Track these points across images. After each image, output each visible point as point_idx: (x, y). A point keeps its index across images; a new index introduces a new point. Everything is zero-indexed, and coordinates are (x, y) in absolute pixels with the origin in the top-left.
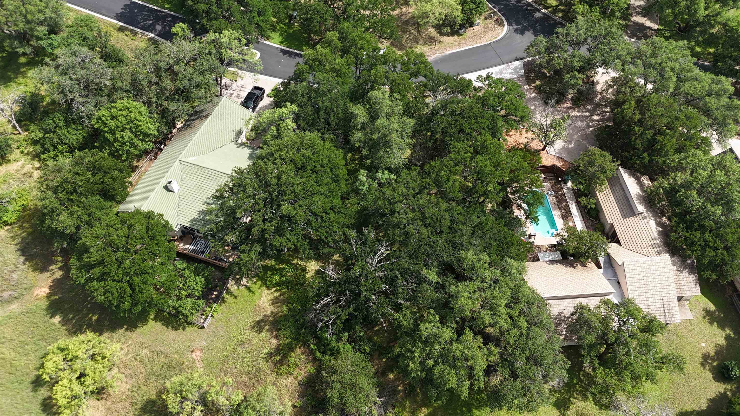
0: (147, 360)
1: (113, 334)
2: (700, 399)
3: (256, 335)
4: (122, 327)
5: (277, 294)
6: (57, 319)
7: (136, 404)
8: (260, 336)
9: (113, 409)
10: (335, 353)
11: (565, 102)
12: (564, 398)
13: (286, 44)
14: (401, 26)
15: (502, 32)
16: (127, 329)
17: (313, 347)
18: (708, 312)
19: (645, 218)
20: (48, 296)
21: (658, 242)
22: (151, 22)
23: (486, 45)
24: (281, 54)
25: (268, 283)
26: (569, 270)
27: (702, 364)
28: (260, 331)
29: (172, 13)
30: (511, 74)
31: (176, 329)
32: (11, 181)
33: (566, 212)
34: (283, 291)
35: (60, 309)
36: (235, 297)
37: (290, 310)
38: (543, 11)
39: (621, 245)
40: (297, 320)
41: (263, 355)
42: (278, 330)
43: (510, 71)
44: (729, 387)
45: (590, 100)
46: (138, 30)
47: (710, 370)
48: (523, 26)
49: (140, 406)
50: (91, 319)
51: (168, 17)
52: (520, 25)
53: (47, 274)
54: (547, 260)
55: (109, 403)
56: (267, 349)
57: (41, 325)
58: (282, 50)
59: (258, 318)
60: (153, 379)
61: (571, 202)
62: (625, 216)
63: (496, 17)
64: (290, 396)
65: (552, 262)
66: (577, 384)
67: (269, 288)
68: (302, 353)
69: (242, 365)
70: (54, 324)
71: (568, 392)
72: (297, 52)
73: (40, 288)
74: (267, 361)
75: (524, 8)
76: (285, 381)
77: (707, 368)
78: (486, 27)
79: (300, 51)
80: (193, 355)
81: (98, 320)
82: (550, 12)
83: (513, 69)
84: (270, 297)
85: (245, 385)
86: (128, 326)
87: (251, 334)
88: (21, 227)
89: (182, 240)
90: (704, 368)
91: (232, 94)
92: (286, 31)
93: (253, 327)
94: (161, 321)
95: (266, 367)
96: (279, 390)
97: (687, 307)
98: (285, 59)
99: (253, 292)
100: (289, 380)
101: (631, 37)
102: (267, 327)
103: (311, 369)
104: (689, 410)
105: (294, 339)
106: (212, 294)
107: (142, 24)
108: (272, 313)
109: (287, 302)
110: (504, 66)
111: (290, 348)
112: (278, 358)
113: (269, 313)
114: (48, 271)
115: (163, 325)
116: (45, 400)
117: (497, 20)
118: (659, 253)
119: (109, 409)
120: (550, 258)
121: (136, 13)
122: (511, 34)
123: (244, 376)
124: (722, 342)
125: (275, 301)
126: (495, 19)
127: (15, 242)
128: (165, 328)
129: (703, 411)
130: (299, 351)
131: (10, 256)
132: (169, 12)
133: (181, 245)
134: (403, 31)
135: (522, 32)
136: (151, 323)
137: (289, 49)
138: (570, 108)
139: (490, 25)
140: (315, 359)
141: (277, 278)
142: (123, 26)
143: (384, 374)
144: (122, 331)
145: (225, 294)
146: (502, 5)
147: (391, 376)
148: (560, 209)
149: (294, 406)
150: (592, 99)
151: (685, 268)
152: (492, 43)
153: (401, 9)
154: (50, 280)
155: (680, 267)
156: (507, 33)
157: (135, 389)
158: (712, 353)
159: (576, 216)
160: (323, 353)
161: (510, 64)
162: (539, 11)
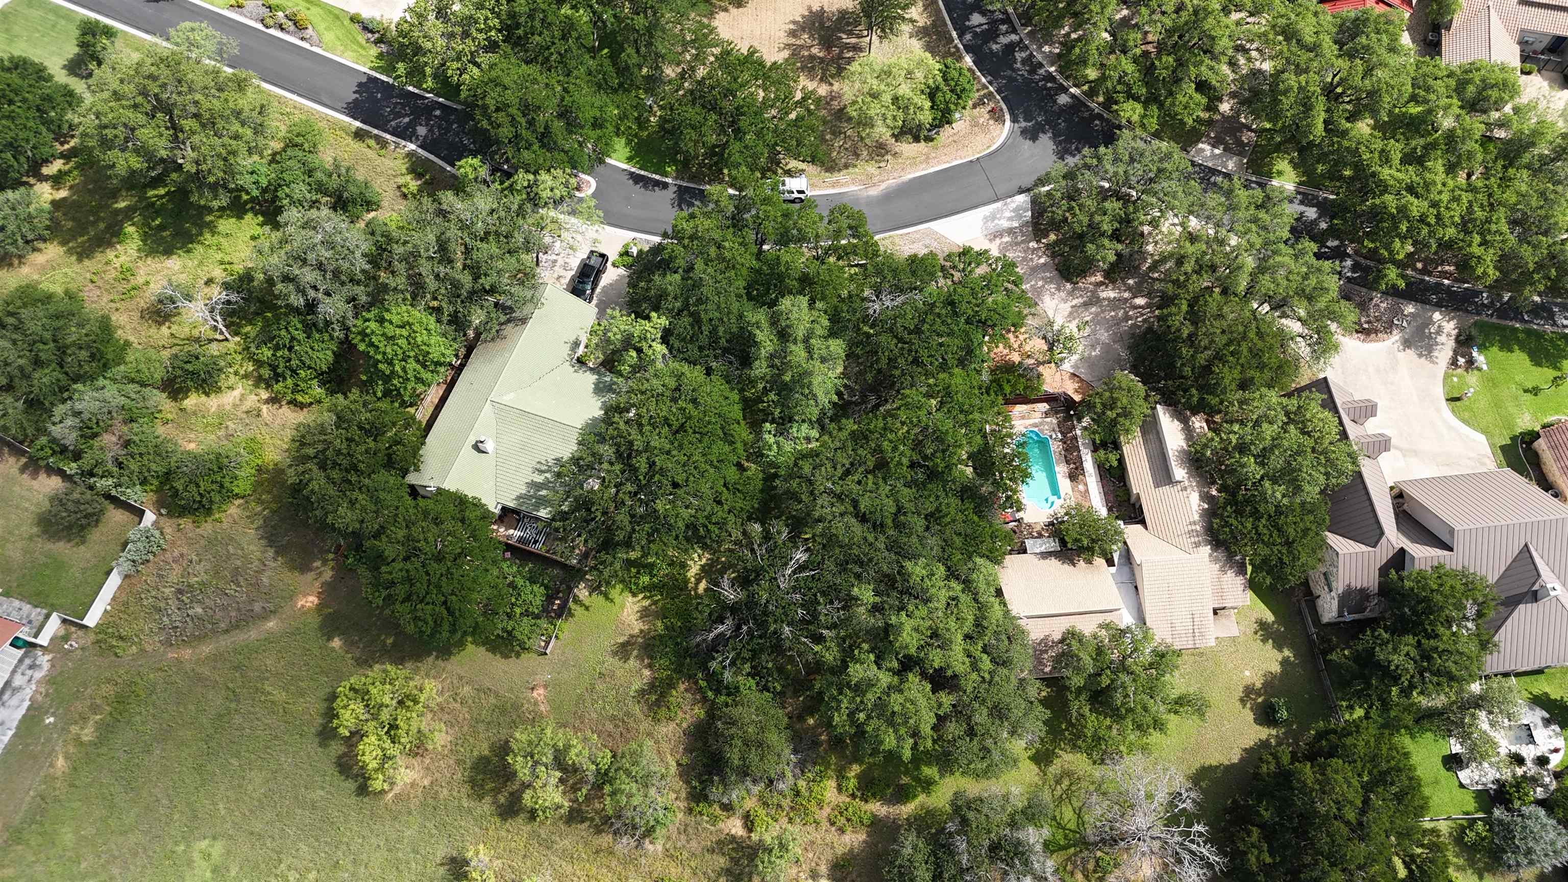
0: (470, 701)
1: (419, 665)
2: (1232, 748)
3: (621, 663)
4: (429, 654)
5: (646, 603)
6: (336, 643)
7: (465, 762)
8: (627, 666)
9: (432, 767)
10: (733, 691)
11: (1093, 274)
12: (1047, 749)
13: (637, 162)
14: (831, 121)
15: (999, 135)
16: (437, 658)
17: (703, 683)
18: (1262, 625)
19: (1185, 489)
20: (320, 608)
21: (1198, 528)
22: (407, 120)
23: (971, 161)
24: (631, 181)
25: (633, 587)
26: (1067, 568)
27: (1242, 700)
28: (626, 659)
29: (441, 100)
30: (1010, 219)
31: (506, 657)
32: (229, 423)
33: (1076, 468)
34: (656, 598)
35: (338, 628)
36: (587, 608)
37: (667, 628)
38: (1073, 90)
39: (1146, 528)
40: (677, 644)
41: (632, 693)
42: (651, 658)
43: (1008, 214)
44: (1274, 732)
45: (1133, 270)
46: (388, 136)
47: (1251, 709)
48: (1037, 123)
49: (469, 764)
50: (384, 642)
51: (434, 109)
52: (1029, 121)
53: (310, 576)
54: (1038, 551)
55: (427, 761)
56: (637, 685)
57: (316, 652)
58: (633, 176)
59: (621, 640)
60: (481, 727)
61: (1086, 451)
62: (1157, 485)
63: (992, 105)
64: (672, 750)
65: (1045, 555)
66: (1067, 729)
67: (634, 595)
68: (686, 690)
69: (604, 708)
70: (333, 650)
71: (1053, 741)
72: (657, 177)
73: (304, 596)
74: (639, 702)
75: (1040, 84)
76: (665, 730)
77: (1248, 705)
78: (975, 124)
79: (662, 175)
80: (535, 694)
81: (394, 645)
82: (1084, 93)
83: (1014, 211)
84: (636, 608)
85: (610, 735)
86: (438, 651)
87: (612, 662)
88: (260, 501)
89: (502, 522)
90: (1244, 706)
91: (555, 261)
92: (636, 135)
93: (615, 654)
94: (484, 644)
95: (637, 710)
96: (657, 742)
97: (1233, 618)
98: (637, 191)
99: (612, 601)
100: (671, 728)
101: (1214, 146)
102: (635, 653)
103: (699, 712)
104: (1215, 763)
105: (674, 670)
106: (553, 604)
107: (393, 123)
108: (641, 631)
109: (663, 615)
110: (999, 205)
111: (670, 684)
112: (654, 698)
113: (637, 631)
114: (311, 570)
115: (487, 650)
116: (340, 757)
117: (992, 111)
118: (1197, 545)
119: (428, 769)
120: (1043, 549)
121: (378, 101)
122: (1015, 139)
123: (607, 723)
124: (1276, 668)
125: (644, 614)
126: (989, 108)
127: (255, 526)
128: (490, 655)
129: (1233, 765)
130: (682, 687)
131: (251, 547)
132: (436, 99)
133: (502, 530)
134: (833, 133)
135: (1032, 134)
136: (470, 648)
137: (642, 173)
138: (1102, 283)
139: (982, 120)
140: (705, 699)
141: (645, 579)
142: (362, 129)
143: (801, 718)
144: (431, 659)
145: (571, 604)
146: (1003, 78)
147: (811, 721)
148: (1068, 462)
149: (679, 764)
150: (1138, 268)
151: (1231, 567)
152: (982, 157)
153: (831, 85)
154: (317, 584)
155: (1224, 566)
156: (1008, 138)
157: (460, 742)
158: (1258, 685)
159: (1090, 475)
160: (718, 692)
161: (1009, 200)
162: (1065, 90)
